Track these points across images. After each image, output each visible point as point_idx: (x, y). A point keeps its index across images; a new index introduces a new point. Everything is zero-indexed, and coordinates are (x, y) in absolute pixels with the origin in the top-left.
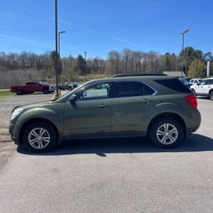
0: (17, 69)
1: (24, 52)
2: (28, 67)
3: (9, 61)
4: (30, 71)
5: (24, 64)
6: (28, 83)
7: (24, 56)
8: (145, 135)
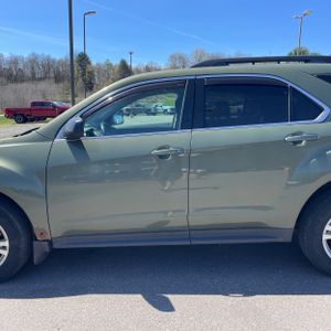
0: (23, 81)
1: (33, 54)
2: (40, 79)
3: (10, 69)
4: (43, 86)
5: (33, 74)
6: (34, 104)
7: (33, 61)
8: (288, 238)
